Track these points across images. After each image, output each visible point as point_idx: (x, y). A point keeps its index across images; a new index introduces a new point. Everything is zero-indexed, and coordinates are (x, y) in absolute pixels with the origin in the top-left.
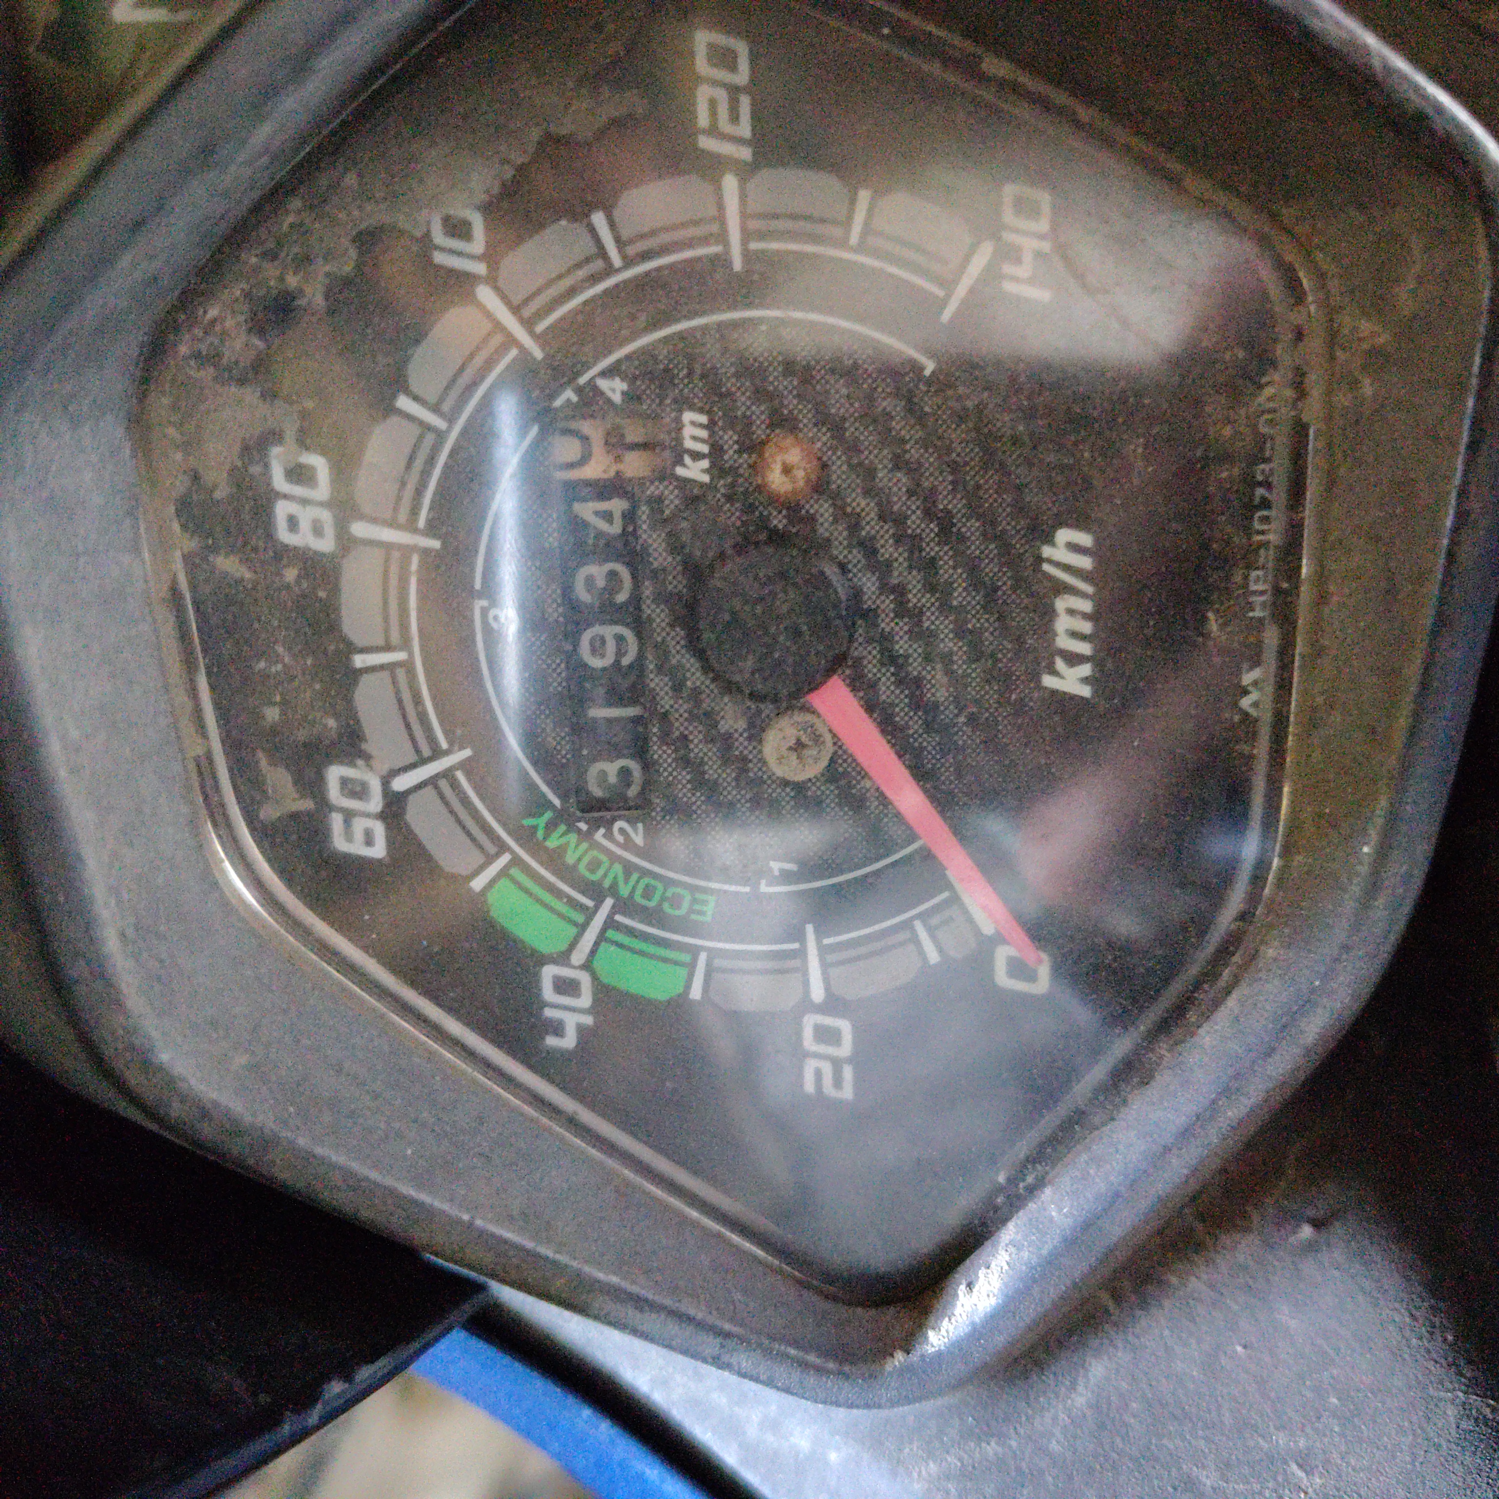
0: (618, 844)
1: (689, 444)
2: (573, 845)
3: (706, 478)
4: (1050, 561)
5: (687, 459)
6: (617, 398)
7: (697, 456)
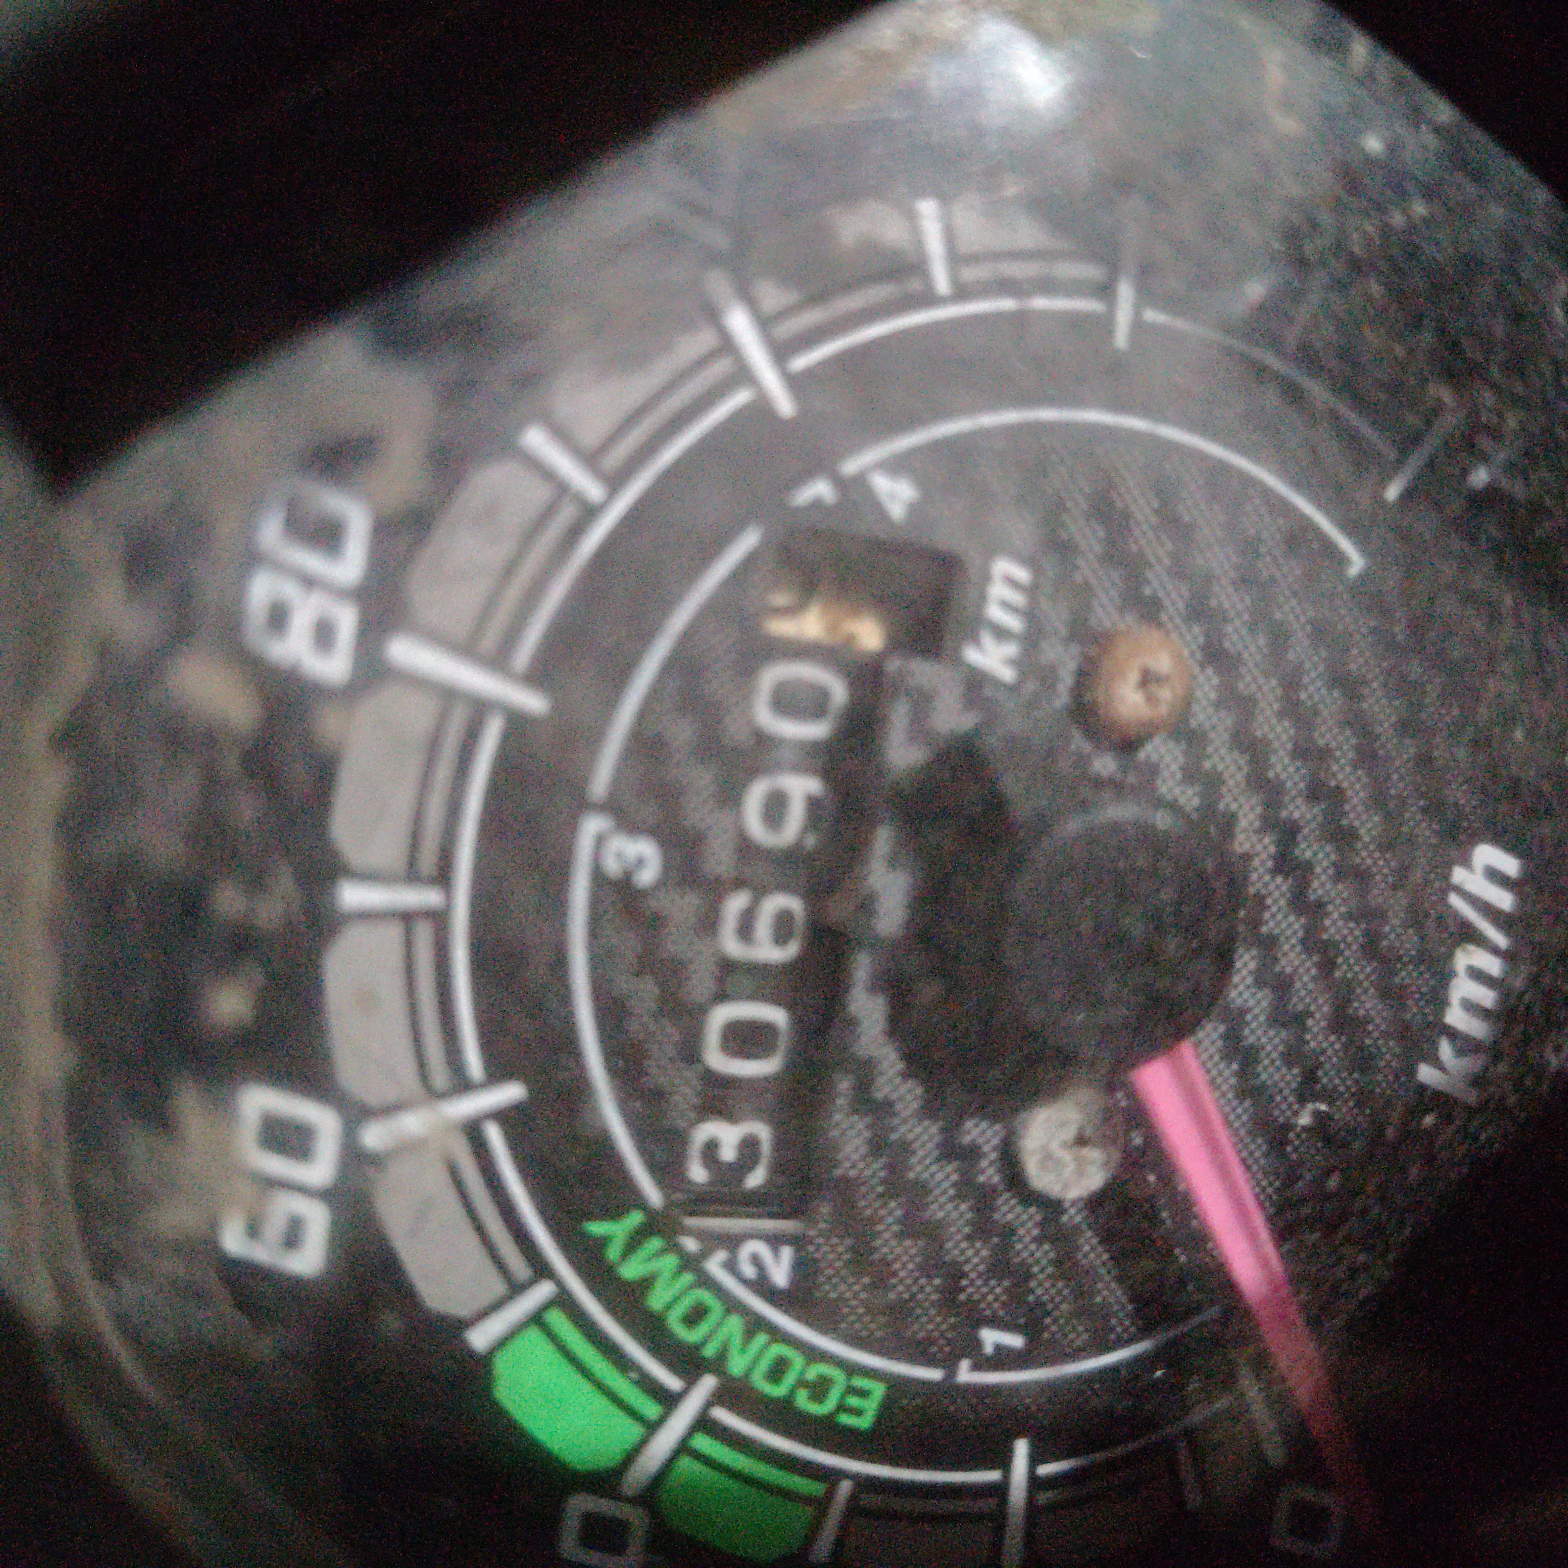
0: (745, 1282)
1: (995, 613)
2: (667, 1274)
3: (1007, 674)
4: (1459, 890)
5: (987, 639)
6: (897, 511)
7: (1001, 633)
